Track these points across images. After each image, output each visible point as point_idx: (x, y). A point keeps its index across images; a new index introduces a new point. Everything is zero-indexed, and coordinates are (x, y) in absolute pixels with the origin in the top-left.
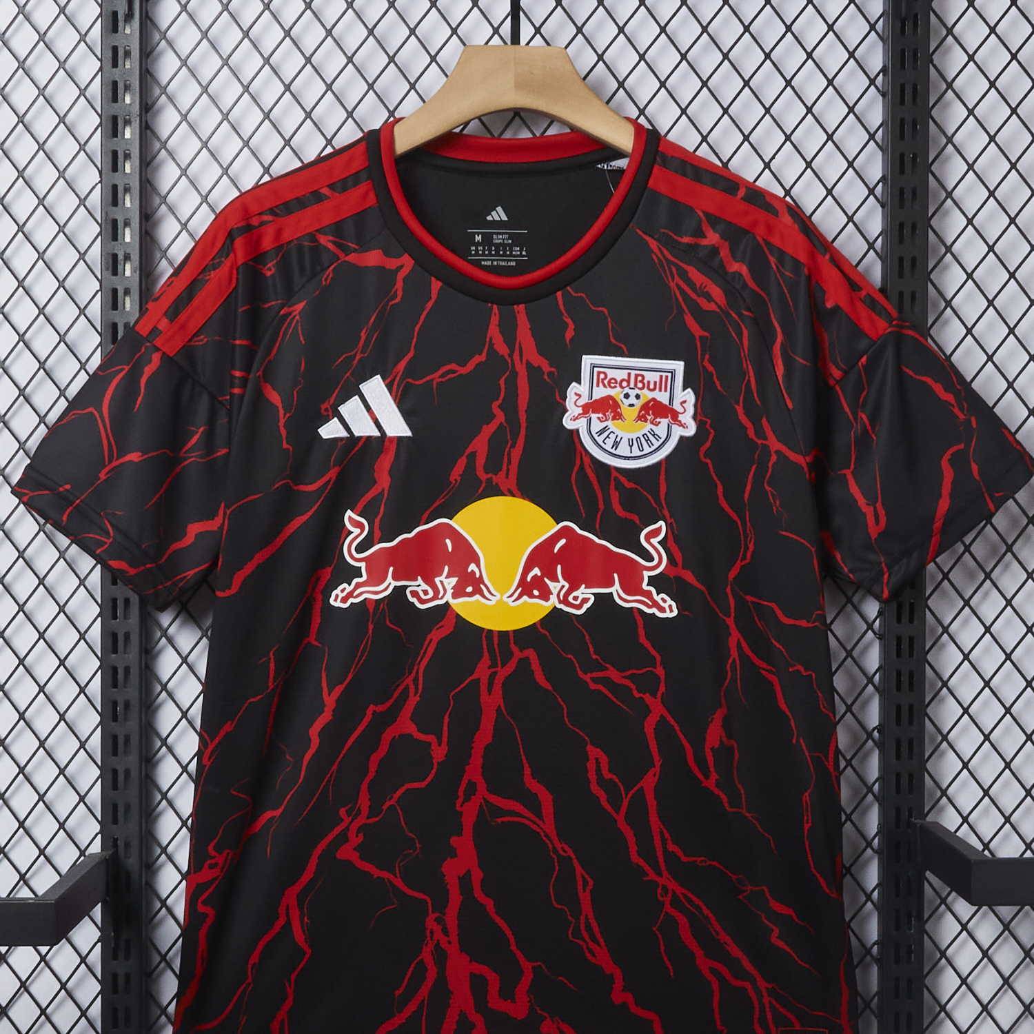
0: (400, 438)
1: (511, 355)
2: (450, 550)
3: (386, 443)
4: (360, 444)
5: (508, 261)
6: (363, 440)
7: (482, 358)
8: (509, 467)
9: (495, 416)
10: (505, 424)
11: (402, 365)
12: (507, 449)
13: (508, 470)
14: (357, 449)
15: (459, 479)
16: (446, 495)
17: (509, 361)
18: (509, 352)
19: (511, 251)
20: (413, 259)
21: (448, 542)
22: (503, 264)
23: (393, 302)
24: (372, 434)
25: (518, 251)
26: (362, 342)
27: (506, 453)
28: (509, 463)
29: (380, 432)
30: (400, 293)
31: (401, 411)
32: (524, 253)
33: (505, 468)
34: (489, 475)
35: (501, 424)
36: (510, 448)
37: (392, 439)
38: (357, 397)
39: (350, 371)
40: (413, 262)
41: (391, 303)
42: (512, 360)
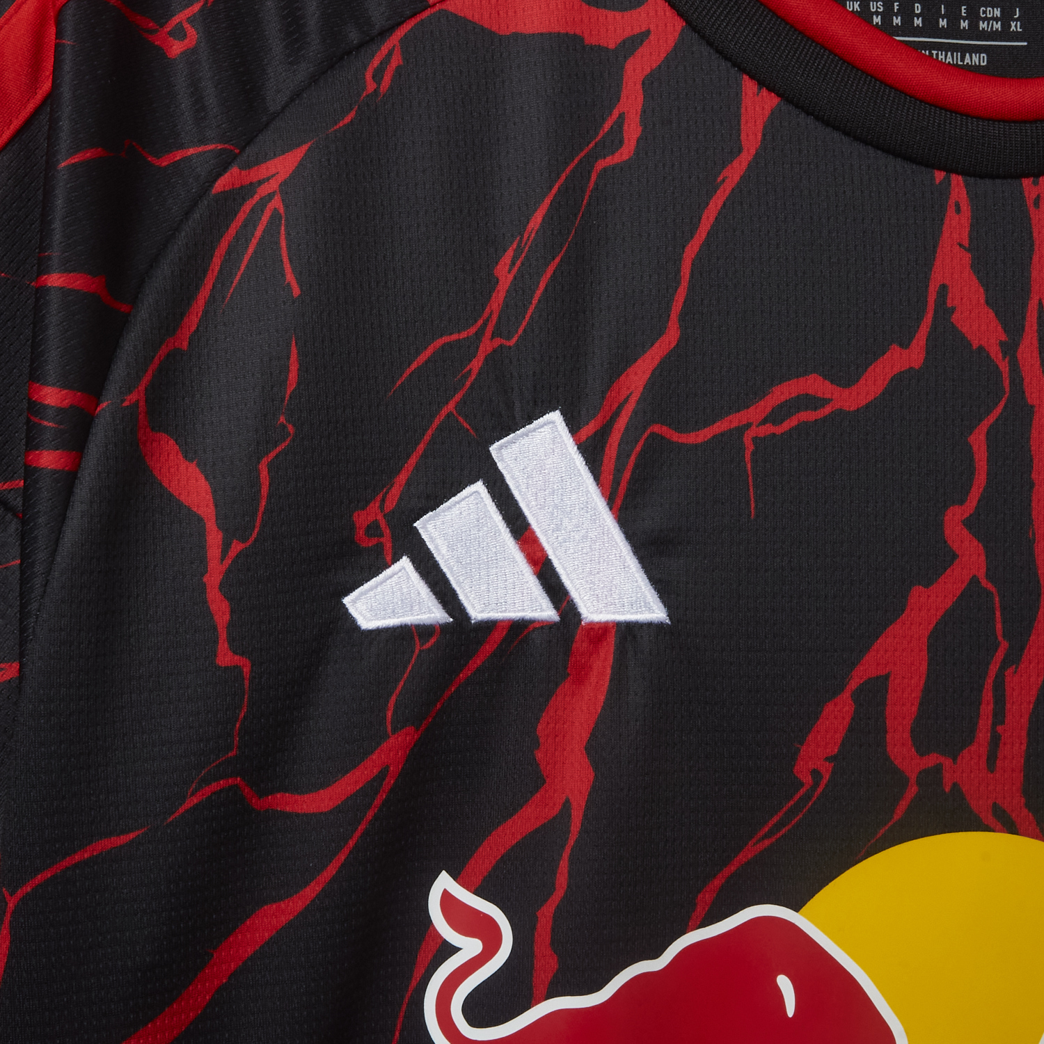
0: (629, 631)
1: (1010, 349)
2: (790, 1011)
3: (580, 644)
4: (489, 648)
5: (964, 50)
6: (497, 636)
7: (912, 356)
8: (1000, 728)
9: (954, 556)
10: (984, 582)
11: (638, 377)
12: (993, 669)
13: (996, 740)
14: (477, 662)
15: (826, 770)
16: (781, 824)
17: (1004, 367)
18: (1004, 338)
19: (974, 18)
20: (681, 15)
21: (785, 984)
22: (949, 60)
23: (610, 161)
24: (529, 614)
25: (996, 19)
26: (499, 296)
27: (989, 681)
28: (999, 715)
29: (557, 607)
30: (632, 131)
31: (630, 536)
32: (1015, 27)
33: (983, 735)
34: (931, 760)
35: (974, 581)
36: (1005, 664)
37: (600, 632)
38: (479, 487)
39: (458, 397)
40: (679, 24)
41: (601, 165)
42: (1015, 367)
